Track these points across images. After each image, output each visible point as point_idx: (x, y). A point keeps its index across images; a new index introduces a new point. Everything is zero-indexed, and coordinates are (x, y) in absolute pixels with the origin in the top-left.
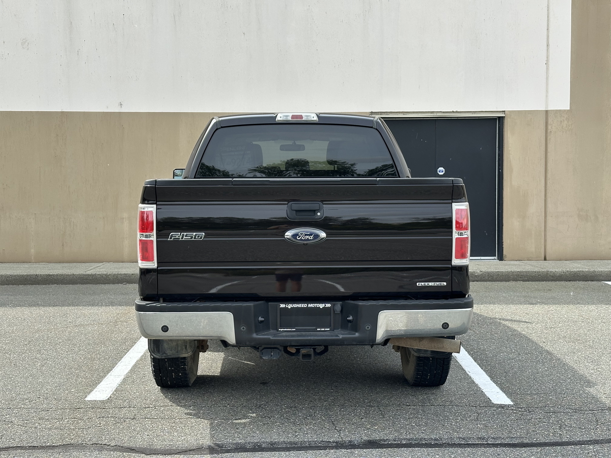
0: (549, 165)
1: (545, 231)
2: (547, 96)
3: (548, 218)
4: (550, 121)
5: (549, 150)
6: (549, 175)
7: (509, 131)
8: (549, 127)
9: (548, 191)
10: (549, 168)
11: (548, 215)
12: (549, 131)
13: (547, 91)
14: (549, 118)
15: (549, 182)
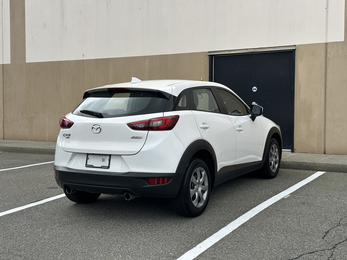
0: (328, 83)
1: (325, 132)
2: (327, 32)
3: (327, 122)
4: (329, 51)
5: (328, 72)
6: (328, 91)
7: (298, 60)
8: (328, 55)
9: (327, 103)
10: (327, 86)
11: (327, 120)
12: (328, 58)
13: (327, 28)
14: (328, 48)
15: (327, 96)
